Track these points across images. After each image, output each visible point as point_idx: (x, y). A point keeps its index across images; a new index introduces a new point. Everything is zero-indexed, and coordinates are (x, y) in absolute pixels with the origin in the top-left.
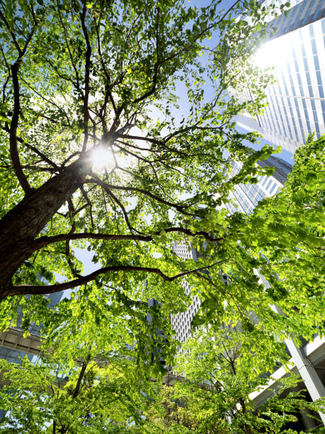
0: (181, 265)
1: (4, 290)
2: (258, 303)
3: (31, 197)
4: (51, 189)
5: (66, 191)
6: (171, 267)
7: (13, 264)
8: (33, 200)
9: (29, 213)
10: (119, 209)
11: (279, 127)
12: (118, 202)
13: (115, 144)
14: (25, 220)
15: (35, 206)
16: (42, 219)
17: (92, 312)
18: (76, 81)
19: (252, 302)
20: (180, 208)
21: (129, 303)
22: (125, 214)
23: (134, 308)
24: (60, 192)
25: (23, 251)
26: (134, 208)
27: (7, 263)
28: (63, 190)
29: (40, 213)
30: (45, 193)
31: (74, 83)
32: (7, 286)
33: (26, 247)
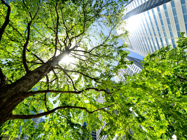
0: (97, 106)
1: (7, 116)
2: (133, 124)
3: (28, 74)
4: (37, 71)
5: (45, 72)
6: (93, 107)
7: (13, 104)
8: (29, 75)
9: (26, 81)
10: (70, 80)
11: (139, 47)
12: (69, 77)
13: (70, 54)
14: (23, 84)
15: (29, 78)
16: (31, 84)
17: (55, 129)
18: (54, 29)
19: (130, 123)
20: (96, 80)
21: (72, 125)
22: (73, 82)
23: (75, 127)
24: (42, 72)
25: (19, 98)
26: (77, 80)
27: (11, 103)
28: (43, 71)
29: (31, 81)
30: (35, 73)
31: (53, 30)
32: (9, 114)
33: (21, 96)
